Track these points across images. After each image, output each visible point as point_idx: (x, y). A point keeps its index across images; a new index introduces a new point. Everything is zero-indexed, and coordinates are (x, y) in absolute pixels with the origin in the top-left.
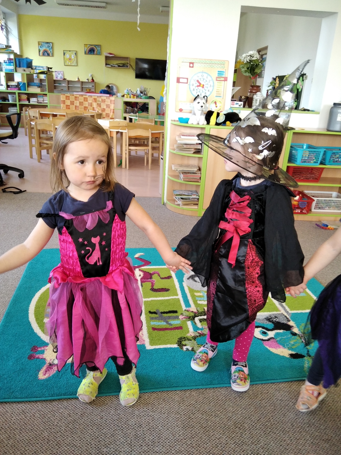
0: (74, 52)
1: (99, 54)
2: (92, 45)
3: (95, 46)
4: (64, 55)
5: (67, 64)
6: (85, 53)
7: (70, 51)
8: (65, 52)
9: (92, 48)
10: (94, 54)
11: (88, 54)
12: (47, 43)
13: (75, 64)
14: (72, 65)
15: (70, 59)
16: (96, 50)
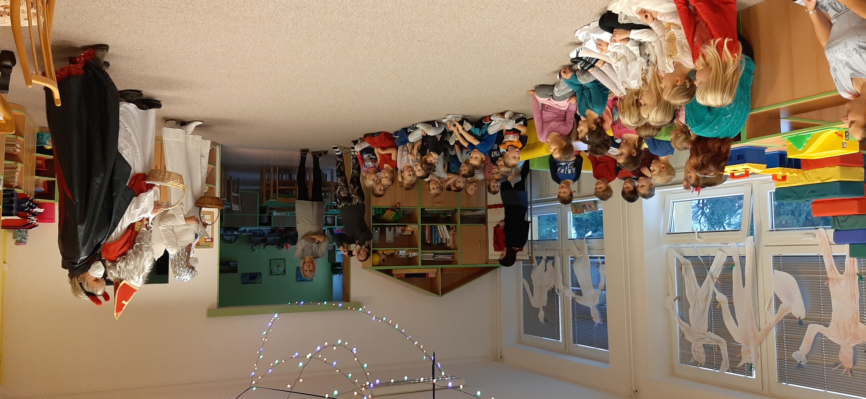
0: (273, 274)
1: (244, 275)
2: (254, 283)
3: (248, 283)
4: (285, 270)
5: (282, 260)
6: (260, 274)
7: (278, 274)
8: (284, 273)
9: (252, 280)
10: (250, 273)
11: (257, 274)
12: (303, 281)
13: (273, 262)
14: (276, 261)
15: (278, 266)
16: (248, 277)
